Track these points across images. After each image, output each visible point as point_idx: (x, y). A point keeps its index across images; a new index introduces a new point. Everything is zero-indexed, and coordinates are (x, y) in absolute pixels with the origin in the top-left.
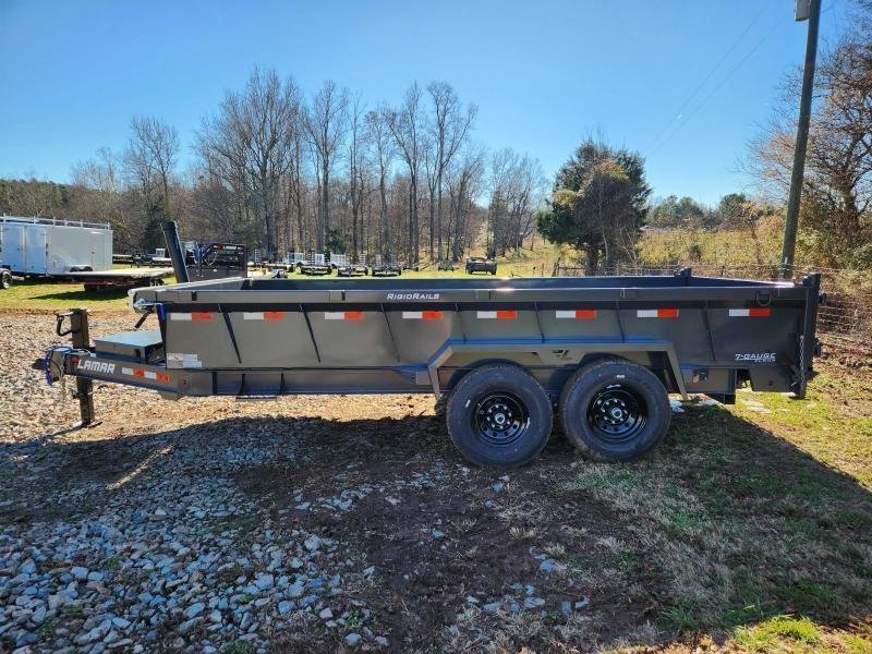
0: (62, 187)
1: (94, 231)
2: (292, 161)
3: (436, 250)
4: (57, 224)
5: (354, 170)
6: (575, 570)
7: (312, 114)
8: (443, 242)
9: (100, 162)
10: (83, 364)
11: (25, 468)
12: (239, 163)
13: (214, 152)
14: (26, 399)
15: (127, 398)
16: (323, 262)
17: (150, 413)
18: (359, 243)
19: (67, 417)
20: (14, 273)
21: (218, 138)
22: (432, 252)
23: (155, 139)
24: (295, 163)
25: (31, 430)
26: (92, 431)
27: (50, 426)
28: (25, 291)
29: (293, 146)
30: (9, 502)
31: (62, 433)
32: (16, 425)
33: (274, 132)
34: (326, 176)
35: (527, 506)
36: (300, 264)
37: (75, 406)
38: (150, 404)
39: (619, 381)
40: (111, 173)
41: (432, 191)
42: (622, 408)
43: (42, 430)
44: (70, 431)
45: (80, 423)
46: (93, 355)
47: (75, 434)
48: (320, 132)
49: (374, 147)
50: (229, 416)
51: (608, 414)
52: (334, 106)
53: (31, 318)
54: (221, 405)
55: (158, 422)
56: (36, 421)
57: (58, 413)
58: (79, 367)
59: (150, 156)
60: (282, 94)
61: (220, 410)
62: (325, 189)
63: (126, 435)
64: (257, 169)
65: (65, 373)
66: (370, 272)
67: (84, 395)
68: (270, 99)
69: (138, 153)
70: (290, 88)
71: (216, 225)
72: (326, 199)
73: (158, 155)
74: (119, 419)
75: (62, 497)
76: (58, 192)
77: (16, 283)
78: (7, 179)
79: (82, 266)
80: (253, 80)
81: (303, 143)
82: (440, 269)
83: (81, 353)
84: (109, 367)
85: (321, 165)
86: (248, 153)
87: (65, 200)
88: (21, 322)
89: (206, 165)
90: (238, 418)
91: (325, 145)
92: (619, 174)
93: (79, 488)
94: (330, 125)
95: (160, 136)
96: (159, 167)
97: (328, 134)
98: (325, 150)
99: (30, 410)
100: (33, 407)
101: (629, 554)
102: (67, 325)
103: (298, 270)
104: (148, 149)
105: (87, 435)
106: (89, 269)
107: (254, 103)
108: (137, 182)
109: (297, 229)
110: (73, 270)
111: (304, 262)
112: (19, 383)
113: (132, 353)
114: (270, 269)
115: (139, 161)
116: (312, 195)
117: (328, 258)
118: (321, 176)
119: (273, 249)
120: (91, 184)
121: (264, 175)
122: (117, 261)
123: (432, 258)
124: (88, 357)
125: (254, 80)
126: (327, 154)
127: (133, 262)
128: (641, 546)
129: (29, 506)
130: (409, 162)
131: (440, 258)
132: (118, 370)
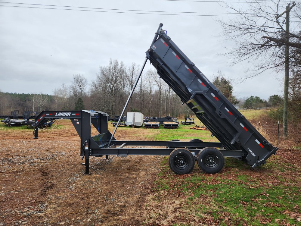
5: (141, 90)
7: (128, 73)
9: (62, 88)
23: (79, 82)
24: (122, 88)
29: (122, 82)
33: (116, 79)
41: (167, 96)
48: (130, 80)
49: (148, 83)
59: (78, 87)
60: (119, 67)
64: (110, 90)
68: (115, 68)
69: (74, 86)
70: (121, 66)
73: (80, 87)
81: (125, 82)
85: (130, 89)
94: (134, 76)
95: (81, 81)
96: (80, 91)
97: (133, 79)
98: (132, 84)
104: (77, 85)
108: (73, 95)
115: (74, 89)
120: (60, 95)
121: (112, 92)
125: (111, 63)
130: (159, 87)
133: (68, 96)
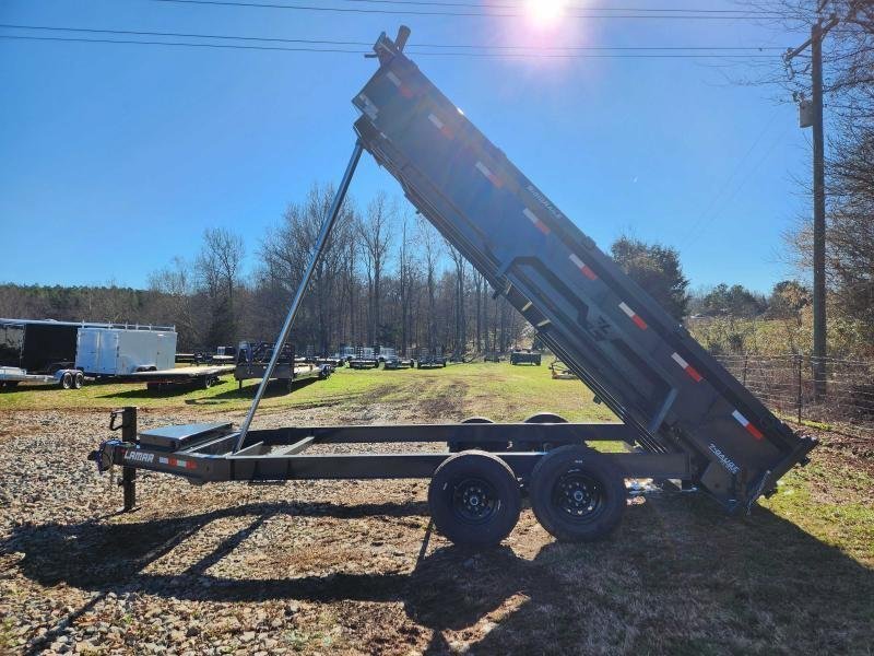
0: (139, 292)
1: (161, 334)
2: (346, 263)
3: (483, 341)
4: (129, 328)
5: (404, 268)
6: (509, 631)
7: (365, 220)
8: (491, 334)
9: (174, 269)
10: (128, 455)
11: (71, 545)
12: (298, 266)
13: (275, 257)
14: (80, 488)
15: (166, 486)
16: (371, 356)
17: (183, 500)
18: (408, 337)
19: (113, 503)
20: (86, 374)
21: (279, 243)
22: (479, 344)
23: (223, 247)
24: (349, 264)
25: (82, 514)
26: (131, 516)
27: (97, 511)
28: (94, 391)
29: (348, 248)
30: (54, 573)
31: (107, 517)
32: (68, 509)
34: (377, 275)
35: (488, 580)
36: (349, 359)
37: (120, 493)
38: (184, 492)
39: (579, 466)
40: (183, 278)
42: (584, 491)
43: (90, 514)
44: (113, 515)
45: (123, 508)
46: (138, 447)
47: (116, 518)
48: (372, 235)
49: (423, 248)
50: (250, 502)
51: (571, 496)
52: (385, 213)
53: (96, 416)
54: (245, 492)
55: (189, 507)
56: (86, 507)
57: (106, 499)
58: (126, 457)
59: (218, 262)
61: (244, 497)
62: (376, 287)
63: (159, 518)
65: (114, 463)
66: (416, 365)
67: (128, 483)
69: (208, 260)
71: (274, 322)
72: (377, 297)
73: (225, 261)
74: (156, 504)
75: (98, 569)
76: (135, 296)
77: (88, 383)
78: (90, 286)
79: (147, 366)
80: (312, 193)
81: (356, 246)
82: (485, 360)
83: (128, 444)
84: (149, 457)
85: (373, 264)
86: (306, 257)
87: (140, 304)
88: (86, 419)
89: (268, 268)
90: (257, 504)
91: (377, 246)
92: (654, 266)
93: (114, 561)
94: (382, 229)
95: (228, 245)
96: (226, 272)
97: (380, 237)
98: (377, 251)
99: (82, 498)
100: (86, 494)
101: (559, 619)
102: (119, 421)
103: (347, 364)
104: (217, 256)
105: (126, 519)
106: (153, 369)
107: (313, 212)
108: (204, 285)
109: (349, 324)
110: (141, 369)
111: (354, 356)
112: (76, 475)
113: (168, 444)
114: (318, 364)
115: (209, 268)
116: (364, 293)
117: (377, 351)
118: (373, 275)
119: (326, 345)
120: (165, 289)
121: (319, 277)
122: (179, 360)
123: (479, 350)
124: (134, 449)
125: (314, 193)
126: (379, 255)
127: (195, 361)
128: (573, 611)
129: (71, 575)
130: (455, 259)
131: (487, 350)
132: (156, 460)
133: (190, 289)
